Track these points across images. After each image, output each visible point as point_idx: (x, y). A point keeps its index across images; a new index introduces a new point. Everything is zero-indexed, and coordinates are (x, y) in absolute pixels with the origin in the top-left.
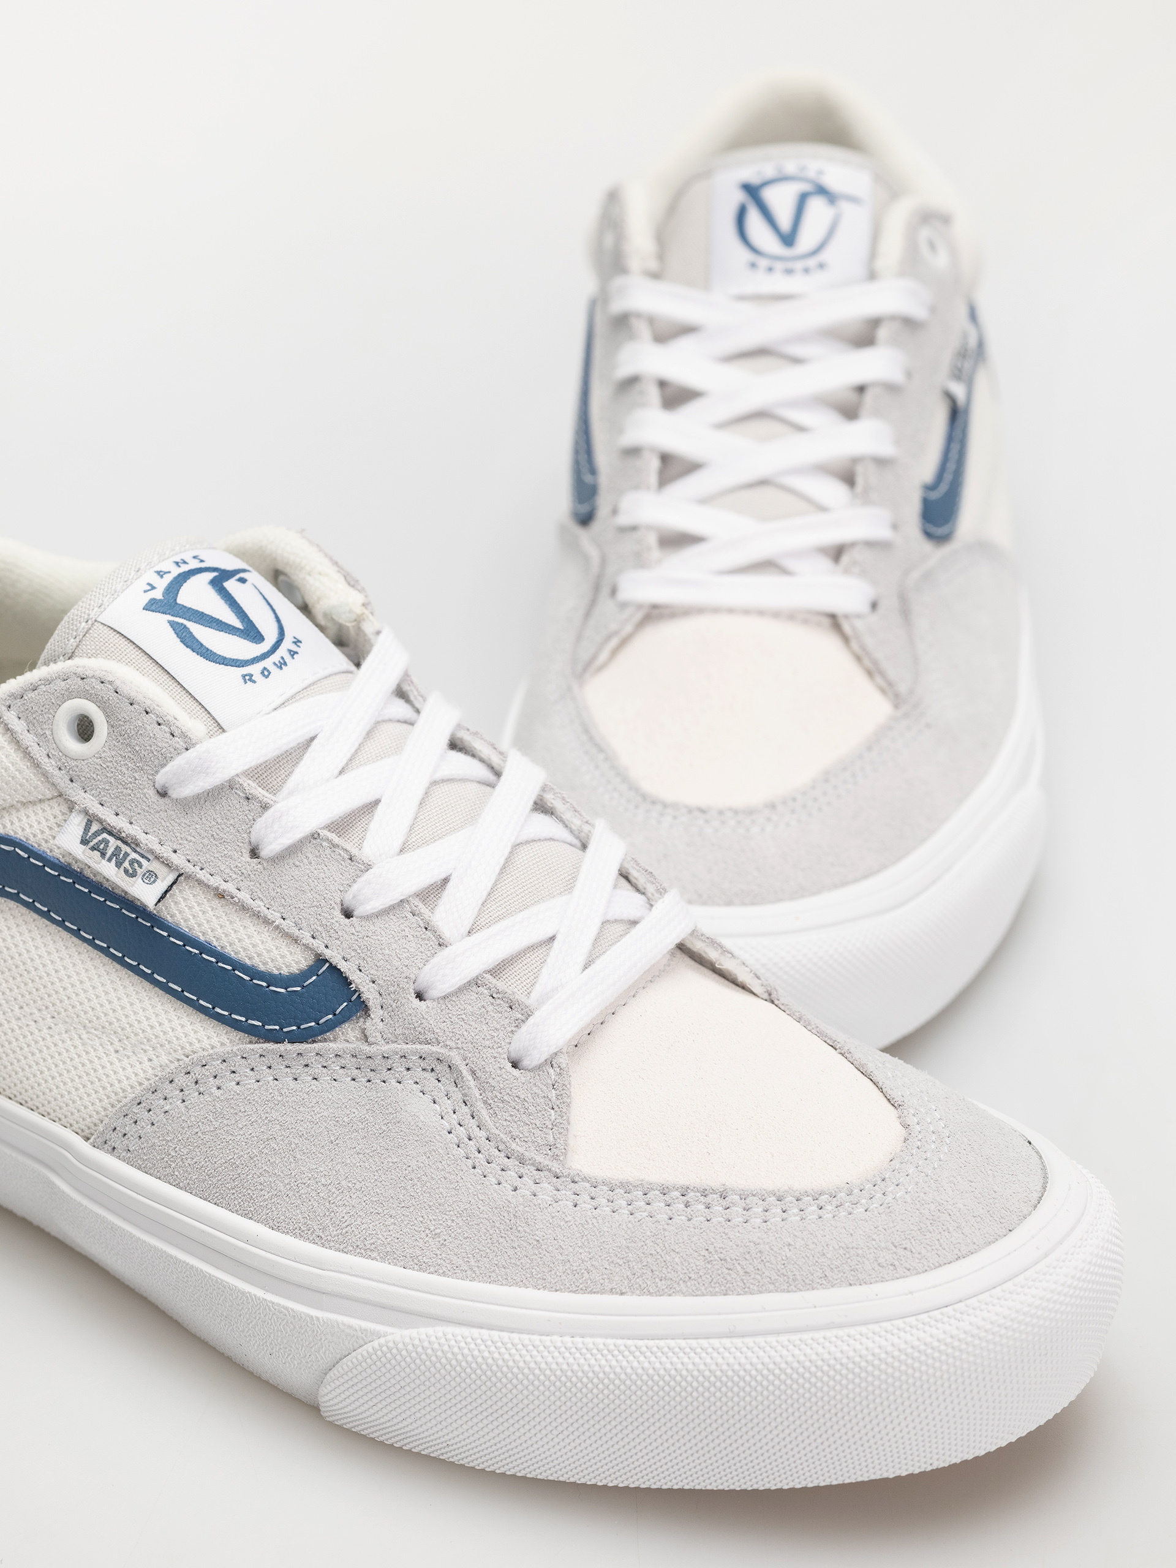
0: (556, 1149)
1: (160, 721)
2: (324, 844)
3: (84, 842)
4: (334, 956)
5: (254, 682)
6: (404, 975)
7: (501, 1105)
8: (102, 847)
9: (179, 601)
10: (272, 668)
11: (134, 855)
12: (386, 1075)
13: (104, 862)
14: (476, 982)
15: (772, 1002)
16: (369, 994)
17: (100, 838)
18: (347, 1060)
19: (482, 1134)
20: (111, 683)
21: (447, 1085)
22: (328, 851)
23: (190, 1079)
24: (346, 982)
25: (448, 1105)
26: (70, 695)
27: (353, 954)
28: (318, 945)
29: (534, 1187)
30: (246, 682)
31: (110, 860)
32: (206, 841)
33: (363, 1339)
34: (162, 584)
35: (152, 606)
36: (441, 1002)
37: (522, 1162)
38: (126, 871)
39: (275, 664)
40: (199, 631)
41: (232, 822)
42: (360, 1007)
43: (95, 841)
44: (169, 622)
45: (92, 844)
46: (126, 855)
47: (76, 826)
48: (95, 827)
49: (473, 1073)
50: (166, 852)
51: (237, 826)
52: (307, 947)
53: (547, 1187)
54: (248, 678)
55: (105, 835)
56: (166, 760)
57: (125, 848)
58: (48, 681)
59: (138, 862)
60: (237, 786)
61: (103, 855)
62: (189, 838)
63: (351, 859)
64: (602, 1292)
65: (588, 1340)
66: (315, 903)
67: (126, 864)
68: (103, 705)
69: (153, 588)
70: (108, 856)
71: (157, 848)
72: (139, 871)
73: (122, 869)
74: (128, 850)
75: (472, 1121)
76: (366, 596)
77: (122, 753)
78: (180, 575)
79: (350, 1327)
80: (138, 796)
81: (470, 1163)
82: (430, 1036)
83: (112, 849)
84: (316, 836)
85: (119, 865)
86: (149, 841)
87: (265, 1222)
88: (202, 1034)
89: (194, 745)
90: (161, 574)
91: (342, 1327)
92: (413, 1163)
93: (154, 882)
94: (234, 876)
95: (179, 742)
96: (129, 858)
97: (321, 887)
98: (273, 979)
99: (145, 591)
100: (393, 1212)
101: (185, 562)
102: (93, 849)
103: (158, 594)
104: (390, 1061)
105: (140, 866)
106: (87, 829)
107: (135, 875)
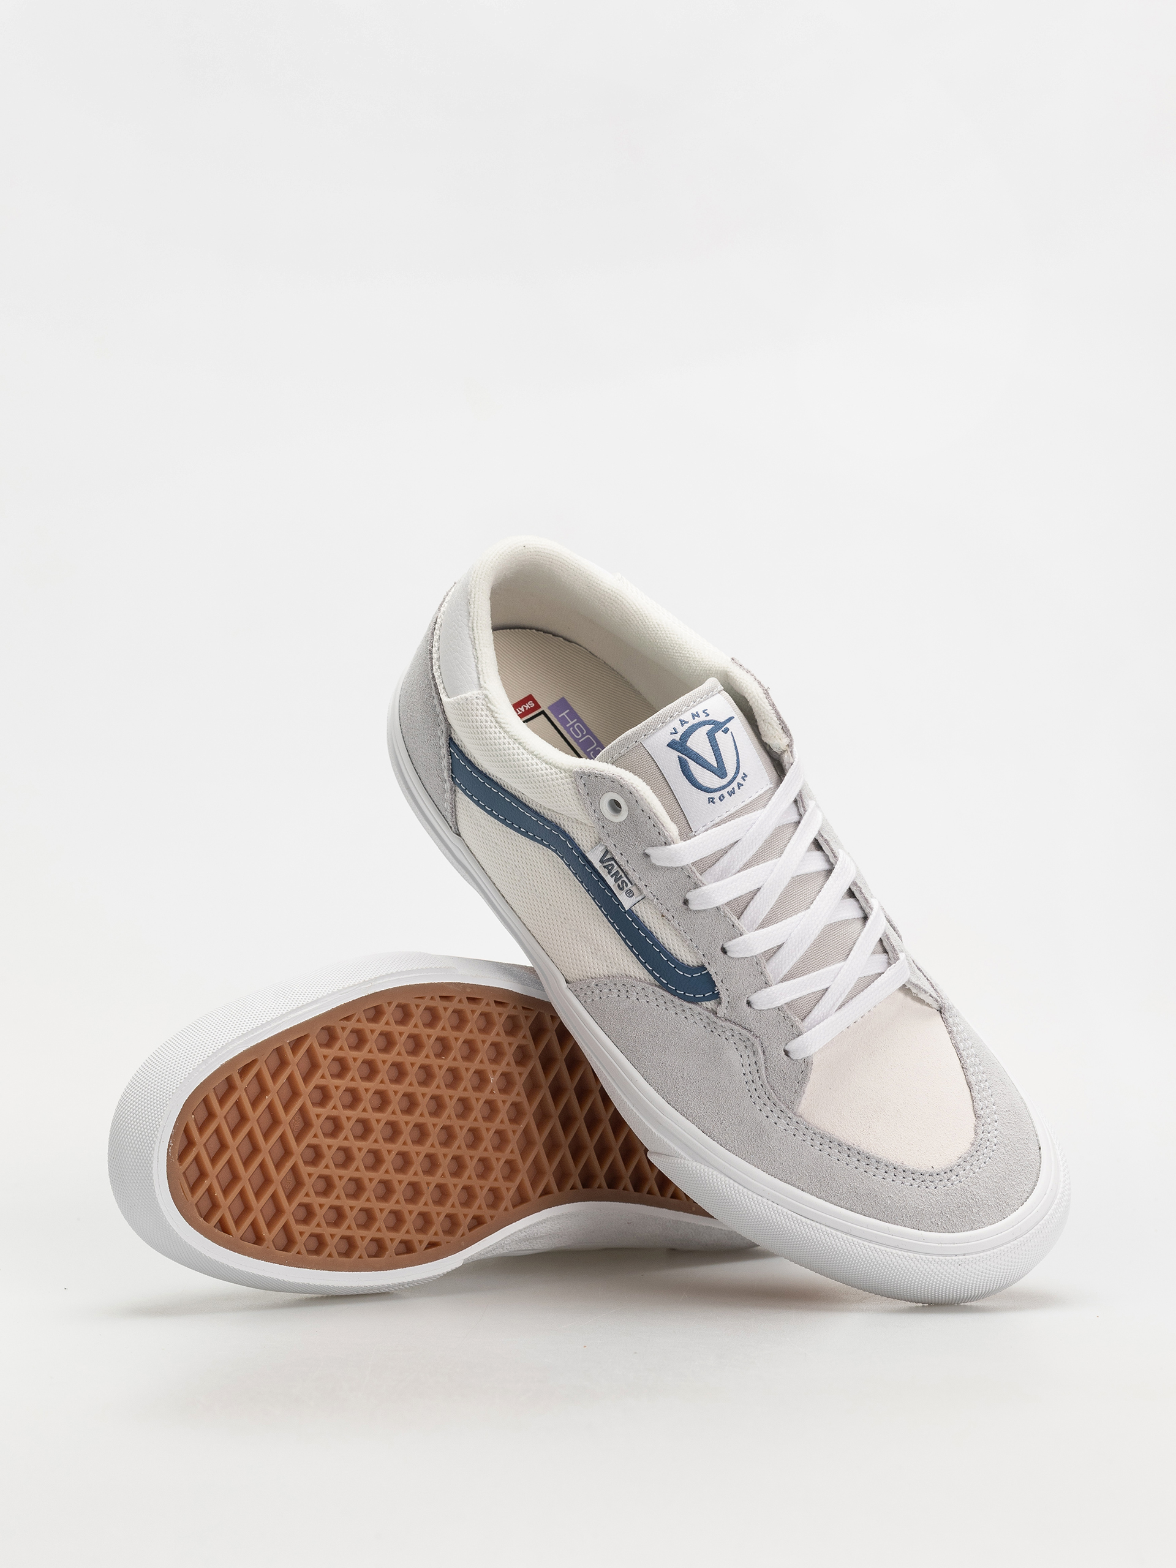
0: (791, 1105)
1: (656, 823)
4: (711, 969)
5: (714, 803)
6: (744, 991)
7: (773, 1072)
8: (610, 868)
9: (689, 744)
10: (726, 795)
11: (625, 879)
12: (722, 1034)
13: (609, 876)
14: (779, 1008)
15: (941, 1013)
16: (723, 995)
17: (610, 863)
18: (704, 1018)
19: (759, 1083)
21: (749, 1052)
22: (723, 919)
23: (625, 988)
24: (713, 984)
25: (747, 1061)
26: (613, 790)
27: (721, 972)
28: (706, 960)
29: (776, 1120)
30: (709, 803)
32: (662, 886)
34: (681, 730)
35: (672, 745)
36: (758, 1011)
37: (774, 1105)
38: (619, 886)
39: (728, 792)
40: (694, 767)
41: (677, 885)
42: (716, 996)
43: (607, 864)
44: (679, 757)
45: (605, 864)
46: (621, 877)
47: (599, 851)
48: (608, 856)
49: (764, 1052)
50: (641, 884)
51: (680, 888)
52: (699, 957)
53: (783, 1121)
54: (711, 800)
55: (613, 862)
56: (653, 844)
57: (621, 873)
59: (626, 883)
60: (686, 870)
61: (609, 873)
62: (654, 882)
63: (734, 927)
65: (779, 1207)
66: (710, 941)
67: (620, 882)
68: (627, 802)
69: (676, 733)
70: (612, 874)
71: (637, 881)
72: (625, 888)
73: (617, 883)
74: (623, 875)
75: (757, 1074)
76: (791, 740)
77: (632, 828)
78: (693, 725)
80: (634, 852)
81: (750, 1094)
82: (748, 1026)
83: (615, 871)
84: (718, 908)
85: (616, 881)
86: (634, 876)
87: (642, 1075)
88: (636, 970)
89: (669, 845)
90: (683, 722)
91: (665, 1143)
93: (632, 896)
94: (672, 911)
95: (662, 839)
96: (622, 879)
97: (714, 934)
99: (671, 734)
101: (698, 716)
102: (605, 867)
103: (677, 737)
104: (726, 1029)
105: (627, 886)
106: (604, 855)
107: (622, 889)
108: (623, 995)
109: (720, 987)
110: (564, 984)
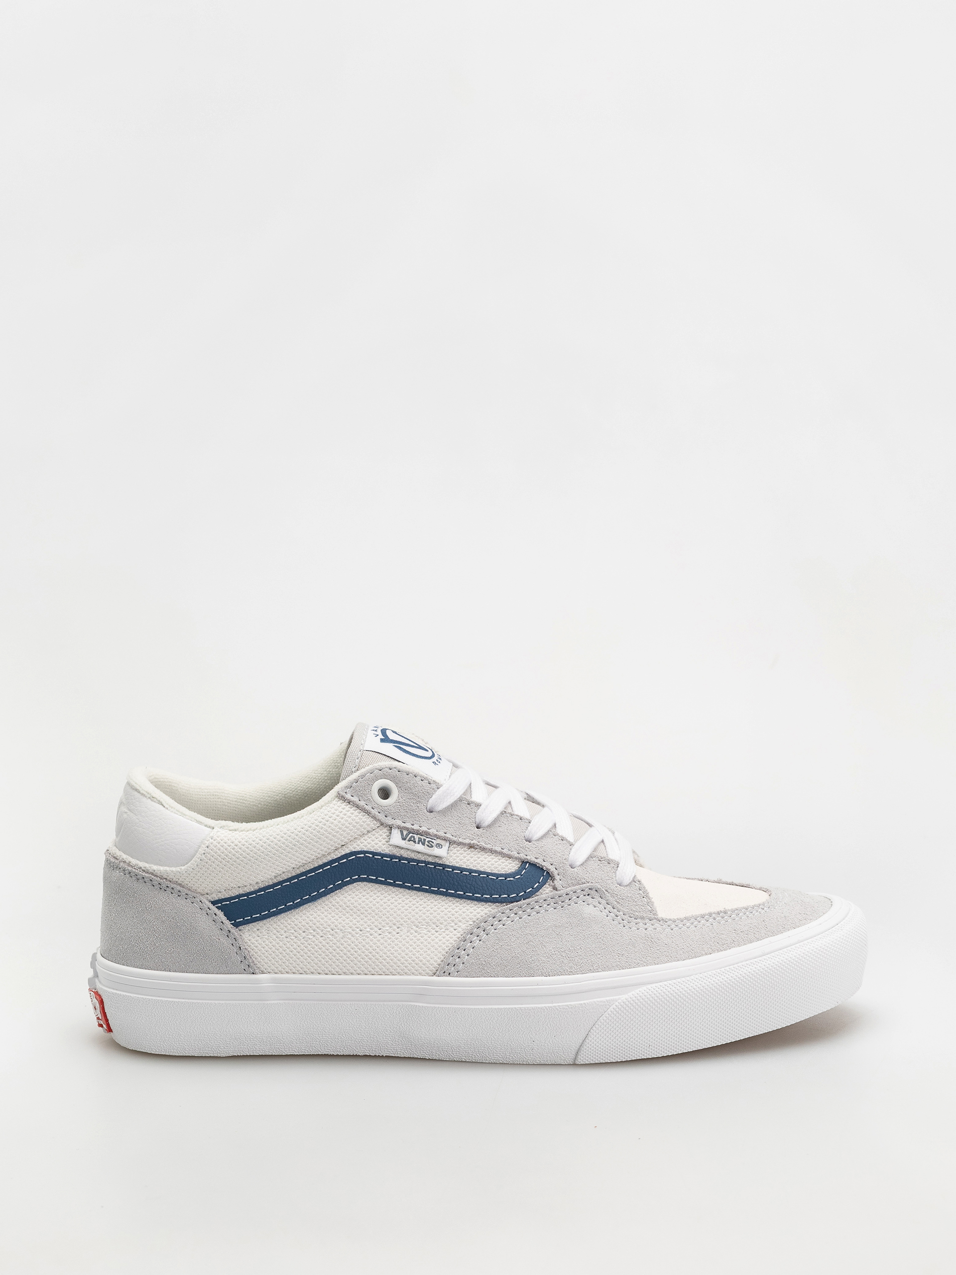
0: (653, 911)
1: (423, 779)
2: (508, 815)
3: (404, 839)
4: (531, 858)
6: (564, 859)
7: (623, 901)
8: (412, 839)
11: (427, 839)
12: (569, 902)
13: (416, 845)
14: (591, 857)
16: (552, 870)
18: (549, 900)
19: (621, 913)
20: (395, 768)
21: (598, 899)
22: (510, 818)
23: (481, 930)
24: (540, 867)
25: (602, 907)
26: (377, 778)
27: (539, 855)
28: (522, 856)
29: (652, 927)
31: (419, 843)
32: (457, 826)
33: (609, 1005)
35: (383, 741)
36: (582, 866)
37: (642, 918)
38: (428, 846)
41: (466, 815)
42: (549, 876)
43: (408, 838)
45: (407, 840)
46: (425, 840)
47: (396, 834)
48: (405, 833)
49: (607, 891)
50: (442, 834)
51: (468, 816)
52: (516, 858)
53: (657, 925)
56: (430, 795)
57: (423, 837)
58: (363, 776)
59: (431, 841)
60: (464, 799)
61: (415, 842)
62: (450, 826)
63: (521, 819)
64: (702, 955)
66: (515, 839)
67: (426, 843)
68: (392, 779)
70: (417, 842)
71: (437, 833)
73: (426, 845)
74: (425, 837)
75: (614, 909)
77: (409, 797)
79: (601, 1002)
80: (421, 814)
81: (622, 925)
82: (583, 881)
83: (417, 839)
84: (503, 812)
85: (423, 844)
86: (433, 831)
87: (542, 975)
89: (441, 786)
91: (597, 1003)
92: (598, 932)
93: (442, 847)
94: (475, 837)
95: (433, 786)
96: (426, 841)
97: (514, 832)
98: (506, 876)
100: (599, 952)
102: (409, 841)
103: (381, 737)
104: (570, 895)
105: (433, 843)
106: (402, 834)
107: (432, 846)
108: (483, 935)
109: (546, 865)
110: (435, 978)
